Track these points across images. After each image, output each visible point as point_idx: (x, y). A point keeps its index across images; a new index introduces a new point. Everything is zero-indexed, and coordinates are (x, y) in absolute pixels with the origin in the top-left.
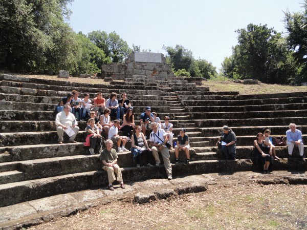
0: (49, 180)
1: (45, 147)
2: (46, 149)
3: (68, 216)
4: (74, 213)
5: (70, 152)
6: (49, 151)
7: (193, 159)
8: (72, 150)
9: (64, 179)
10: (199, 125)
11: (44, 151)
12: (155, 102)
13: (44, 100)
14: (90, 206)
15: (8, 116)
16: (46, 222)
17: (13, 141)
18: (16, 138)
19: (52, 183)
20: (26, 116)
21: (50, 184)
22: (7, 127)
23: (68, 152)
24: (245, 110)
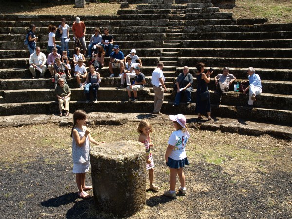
0: (19, 104)
1: (23, 81)
2: (24, 82)
3: (17, 126)
4: (20, 125)
5: (41, 85)
6: (25, 84)
7: (145, 98)
8: (43, 84)
9: (28, 105)
10: (181, 63)
11: (22, 84)
12: (151, 35)
13: (43, 38)
14: (32, 123)
15: (10, 55)
16: (3, 127)
17: (7, 76)
18: (8, 74)
19: (20, 107)
20: (23, 54)
21: (18, 107)
22: (6, 64)
23: (39, 86)
24: (252, 45)
